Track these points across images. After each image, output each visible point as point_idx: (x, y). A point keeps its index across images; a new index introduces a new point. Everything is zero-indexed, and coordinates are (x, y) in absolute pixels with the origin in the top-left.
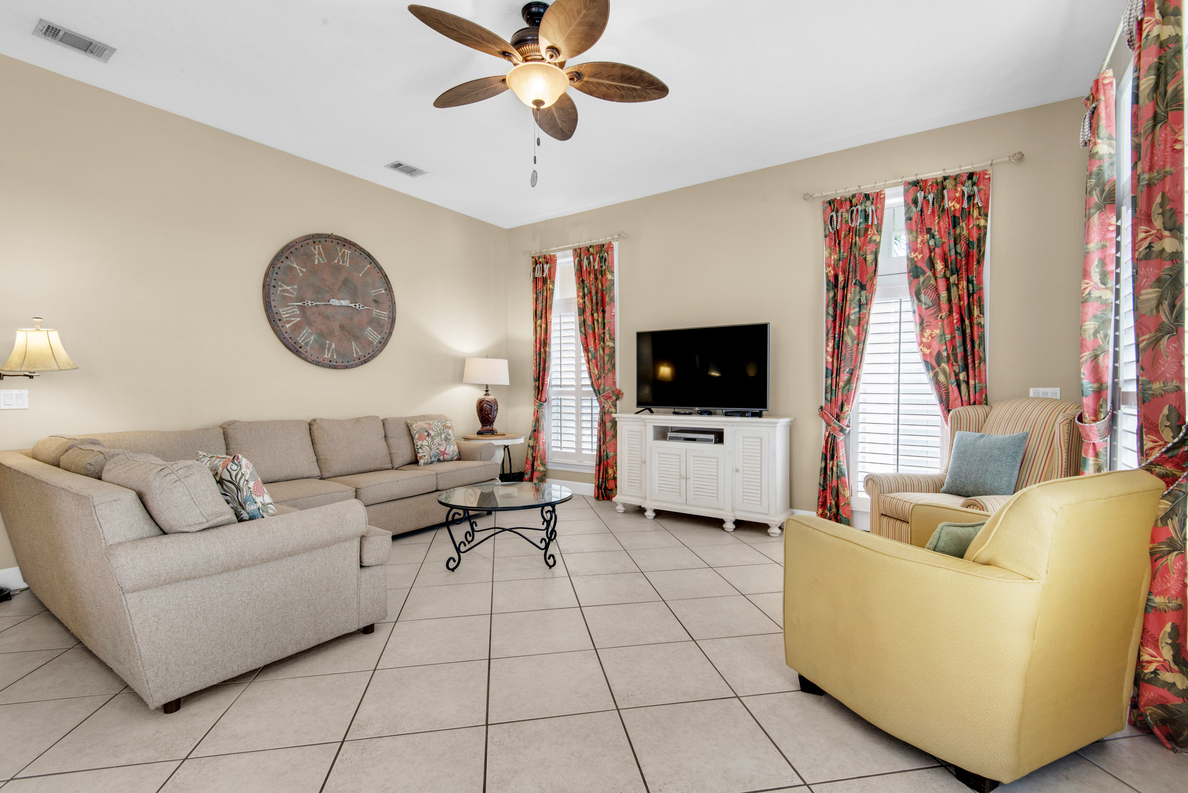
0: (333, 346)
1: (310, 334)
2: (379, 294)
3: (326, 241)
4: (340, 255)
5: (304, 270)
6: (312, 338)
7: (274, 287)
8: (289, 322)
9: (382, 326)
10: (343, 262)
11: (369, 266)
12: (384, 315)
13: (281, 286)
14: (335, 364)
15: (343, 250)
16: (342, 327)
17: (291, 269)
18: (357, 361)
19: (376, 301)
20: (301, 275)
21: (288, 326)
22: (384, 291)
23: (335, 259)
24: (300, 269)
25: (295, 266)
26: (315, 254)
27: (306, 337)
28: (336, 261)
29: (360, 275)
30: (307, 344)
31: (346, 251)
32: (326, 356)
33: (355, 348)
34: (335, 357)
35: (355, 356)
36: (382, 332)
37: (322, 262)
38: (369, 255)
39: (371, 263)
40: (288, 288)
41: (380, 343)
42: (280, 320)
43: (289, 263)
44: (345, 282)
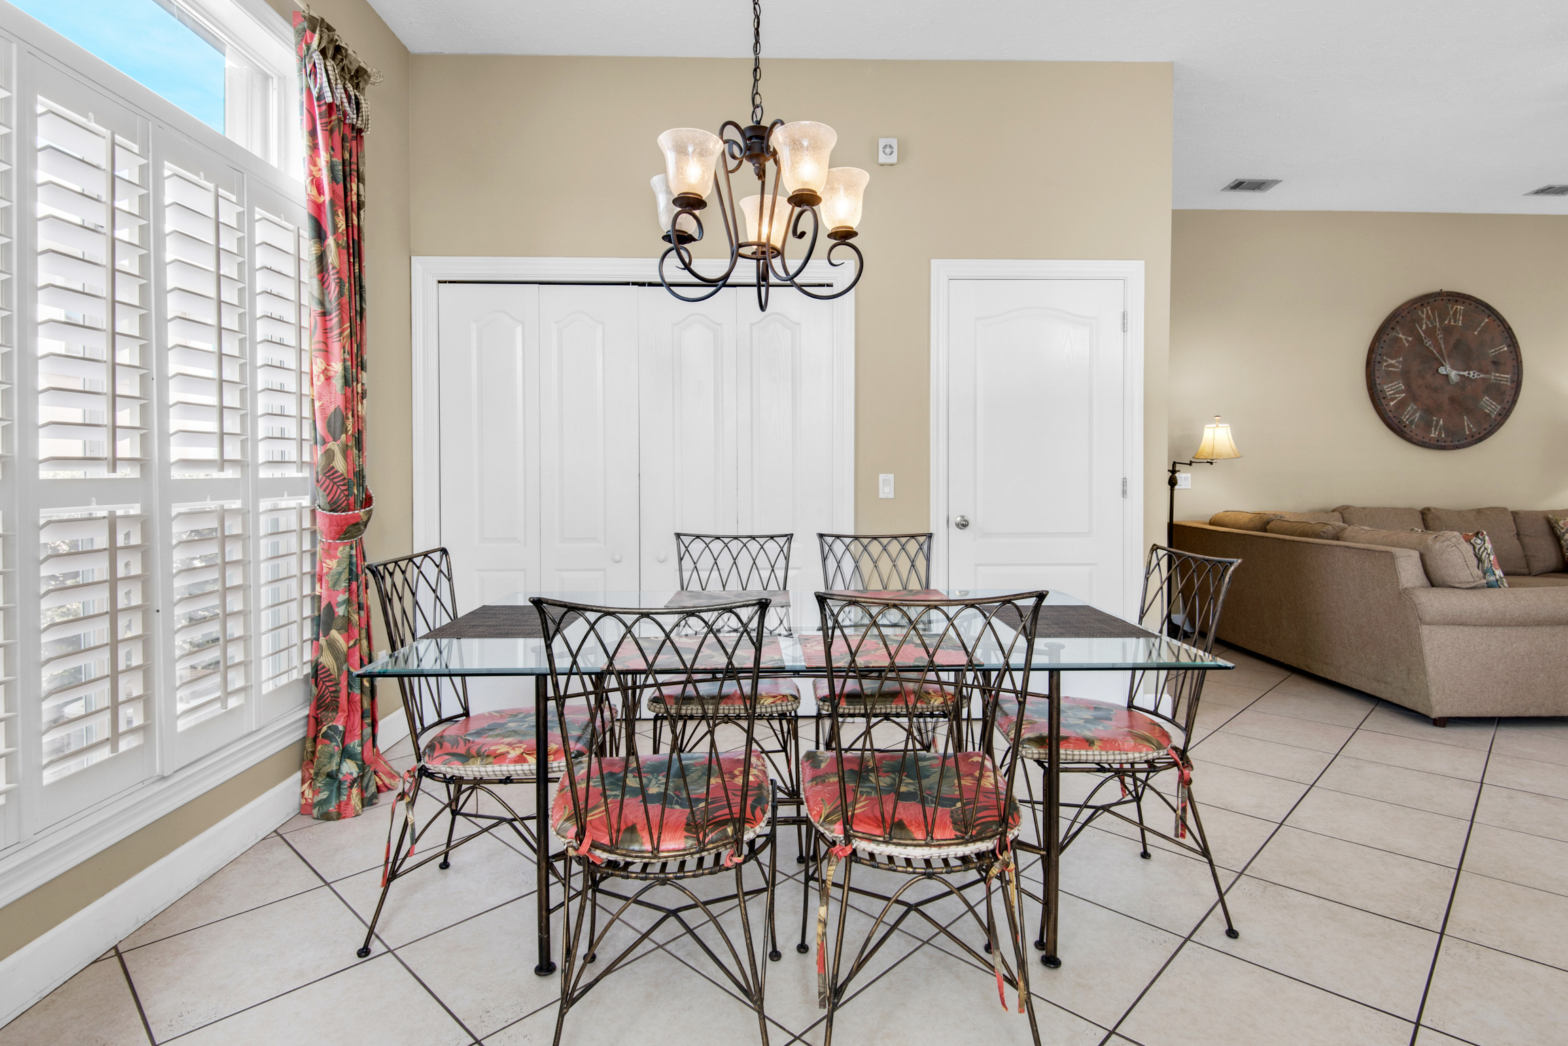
0: (1441, 422)
1: (1415, 411)
2: (1499, 353)
3: (1435, 301)
4: (1451, 313)
5: (1410, 339)
6: (1418, 415)
7: (1379, 362)
8: (1392, 399)
9: (1503, 393)
10: (1455, 322)
11: (1487, 320)
12: (1506, 378)
13: (1386, 361)
14: (1443, 444)
15: (1455, 307)
16: (1452, 400)
17: (1397, 340)
18: (1470, 439)
19: (1495, 363)
20: (1407, 345)
21: (1392, 404)
22: (1506, 349)
23: (1445, 320)
24: (1405, 339)
25: (1401, 336)
26: (1423, 319)
27: (1412, 415)
28: (1446, 322)
29: (1476, 333)
30: (1412, 422)
31: (1459, 307)
32: (1432, 435)
33: (1468, 426)
34: (1443, 436)
35: (1468, 433)
36: (1502, 401)
37: (1430, 326)
38: (1488, 307)
39: (1489, 316)
40: (1393, 362)
41: (1500, 415)
42: (1384, 398)
43: (1394, 334)
44: (1457, 345)
